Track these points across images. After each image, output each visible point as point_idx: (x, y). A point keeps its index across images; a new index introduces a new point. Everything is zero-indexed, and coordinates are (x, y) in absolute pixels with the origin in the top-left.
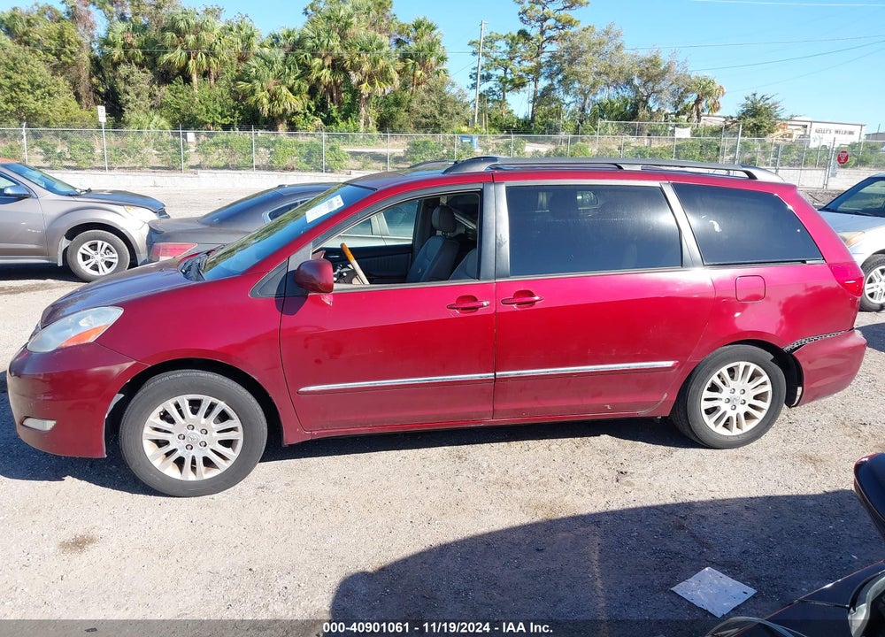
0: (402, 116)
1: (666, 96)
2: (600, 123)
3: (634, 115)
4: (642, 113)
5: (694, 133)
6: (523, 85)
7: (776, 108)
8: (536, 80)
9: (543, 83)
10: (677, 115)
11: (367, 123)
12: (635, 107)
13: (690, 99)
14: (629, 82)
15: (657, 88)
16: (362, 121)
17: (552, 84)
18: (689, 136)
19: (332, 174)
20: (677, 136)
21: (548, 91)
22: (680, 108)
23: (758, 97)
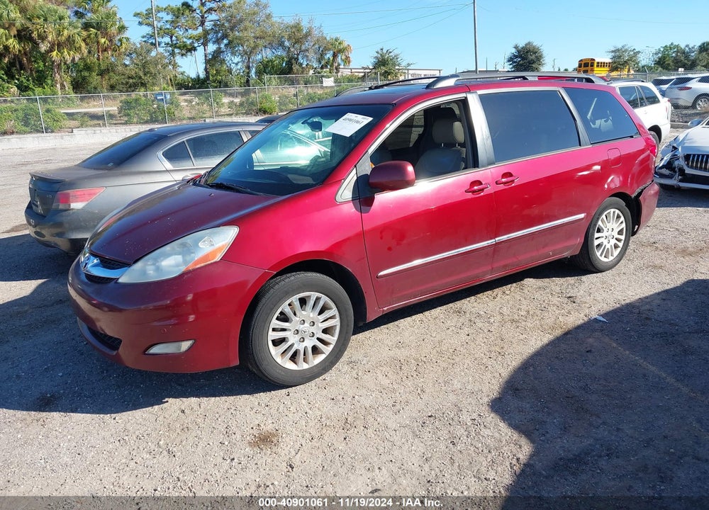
0: (95, 79)
1: (311, 55)
2: (266, 77)
3: (289, 70)
4: (295, 67)
5: (336, 81)
6: (195, 49)
7: (397, 58)
8: (205, 44)
9: (212, 48)
10: (322, 68)
11: (63, 86)
12: (290, 63)
13: (329, 55)
14: (281, 44)
15: (303, 48)
16: (58, 86)
17: (220, 48)
18: (333, 84)
19: (53, 134)
20: (324, 85)
21: (218, 53)
22: (323, 62)
23: (385, 51)
